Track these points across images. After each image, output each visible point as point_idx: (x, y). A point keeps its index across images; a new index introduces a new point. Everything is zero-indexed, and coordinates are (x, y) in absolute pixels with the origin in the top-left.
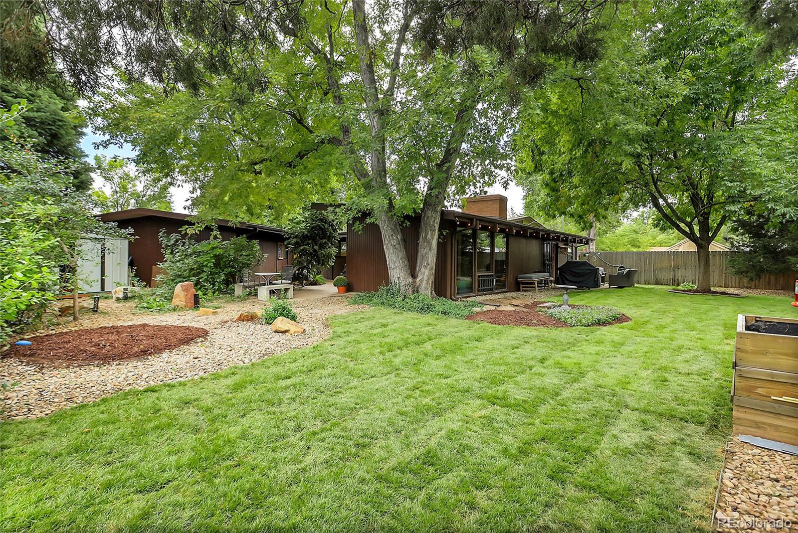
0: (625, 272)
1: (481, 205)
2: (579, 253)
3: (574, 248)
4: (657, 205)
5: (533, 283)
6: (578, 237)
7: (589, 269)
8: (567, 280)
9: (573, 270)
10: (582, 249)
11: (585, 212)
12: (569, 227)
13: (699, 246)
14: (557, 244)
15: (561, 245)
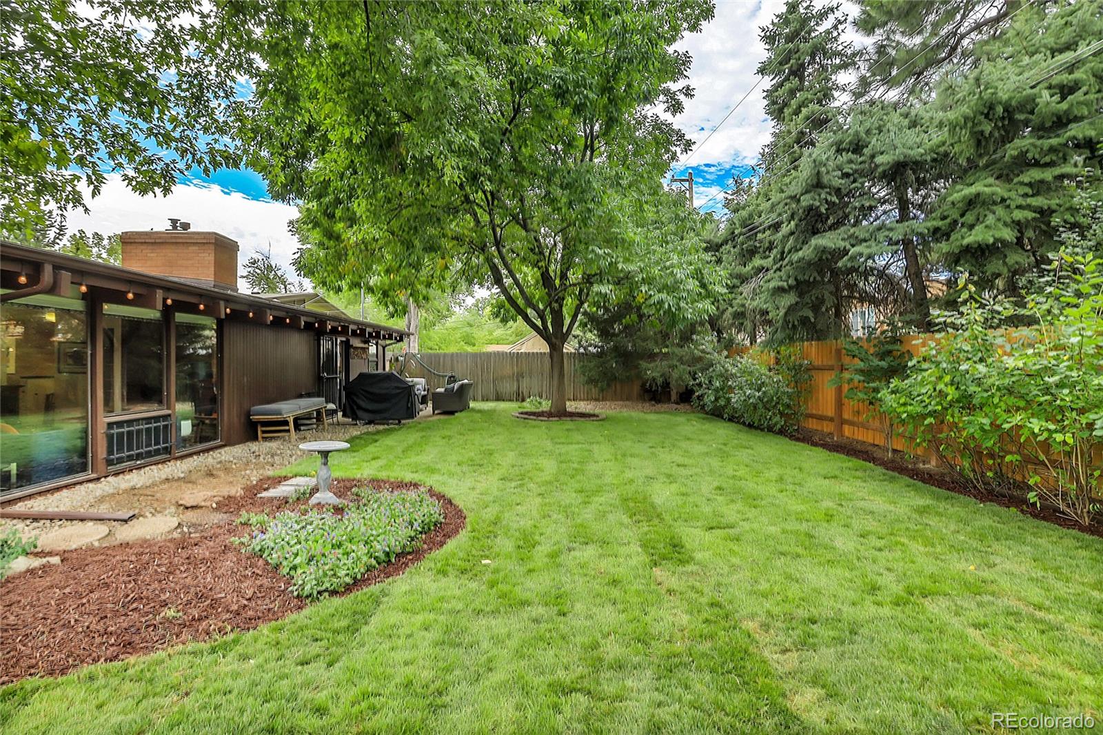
0: (456, 386)
1: (170, 252)
2: (389, 355)
3: (380, 348)
4: (498, 281)
5: (286, 423)
6: (385, 329)
7: (397, 388)
8: (360, 408)
9: (371, 390)
10: (393, 350)
11: (392, 287)
12: (368, 310)
13: (552, 346)
14: (348, 341)
15: (356, 342)
